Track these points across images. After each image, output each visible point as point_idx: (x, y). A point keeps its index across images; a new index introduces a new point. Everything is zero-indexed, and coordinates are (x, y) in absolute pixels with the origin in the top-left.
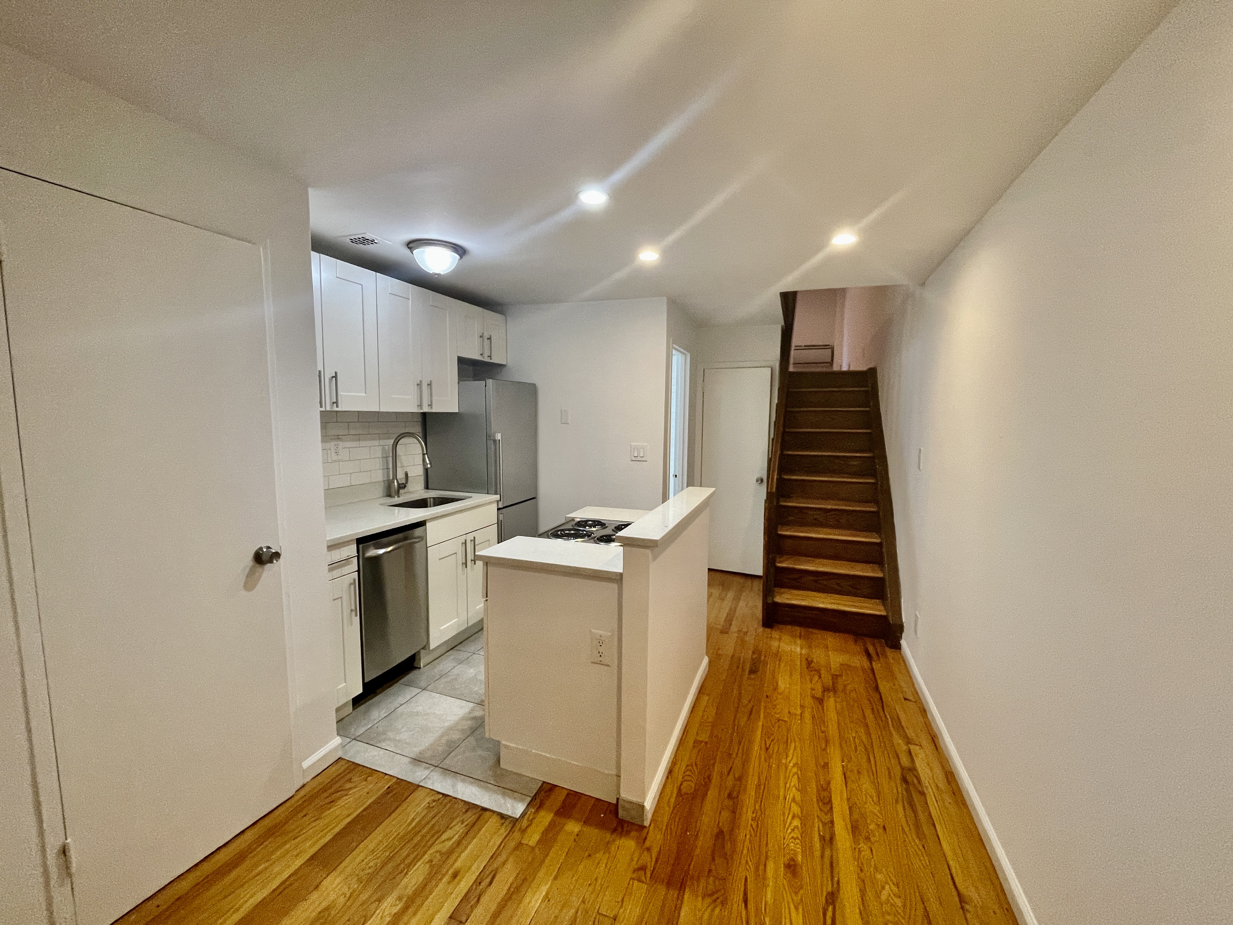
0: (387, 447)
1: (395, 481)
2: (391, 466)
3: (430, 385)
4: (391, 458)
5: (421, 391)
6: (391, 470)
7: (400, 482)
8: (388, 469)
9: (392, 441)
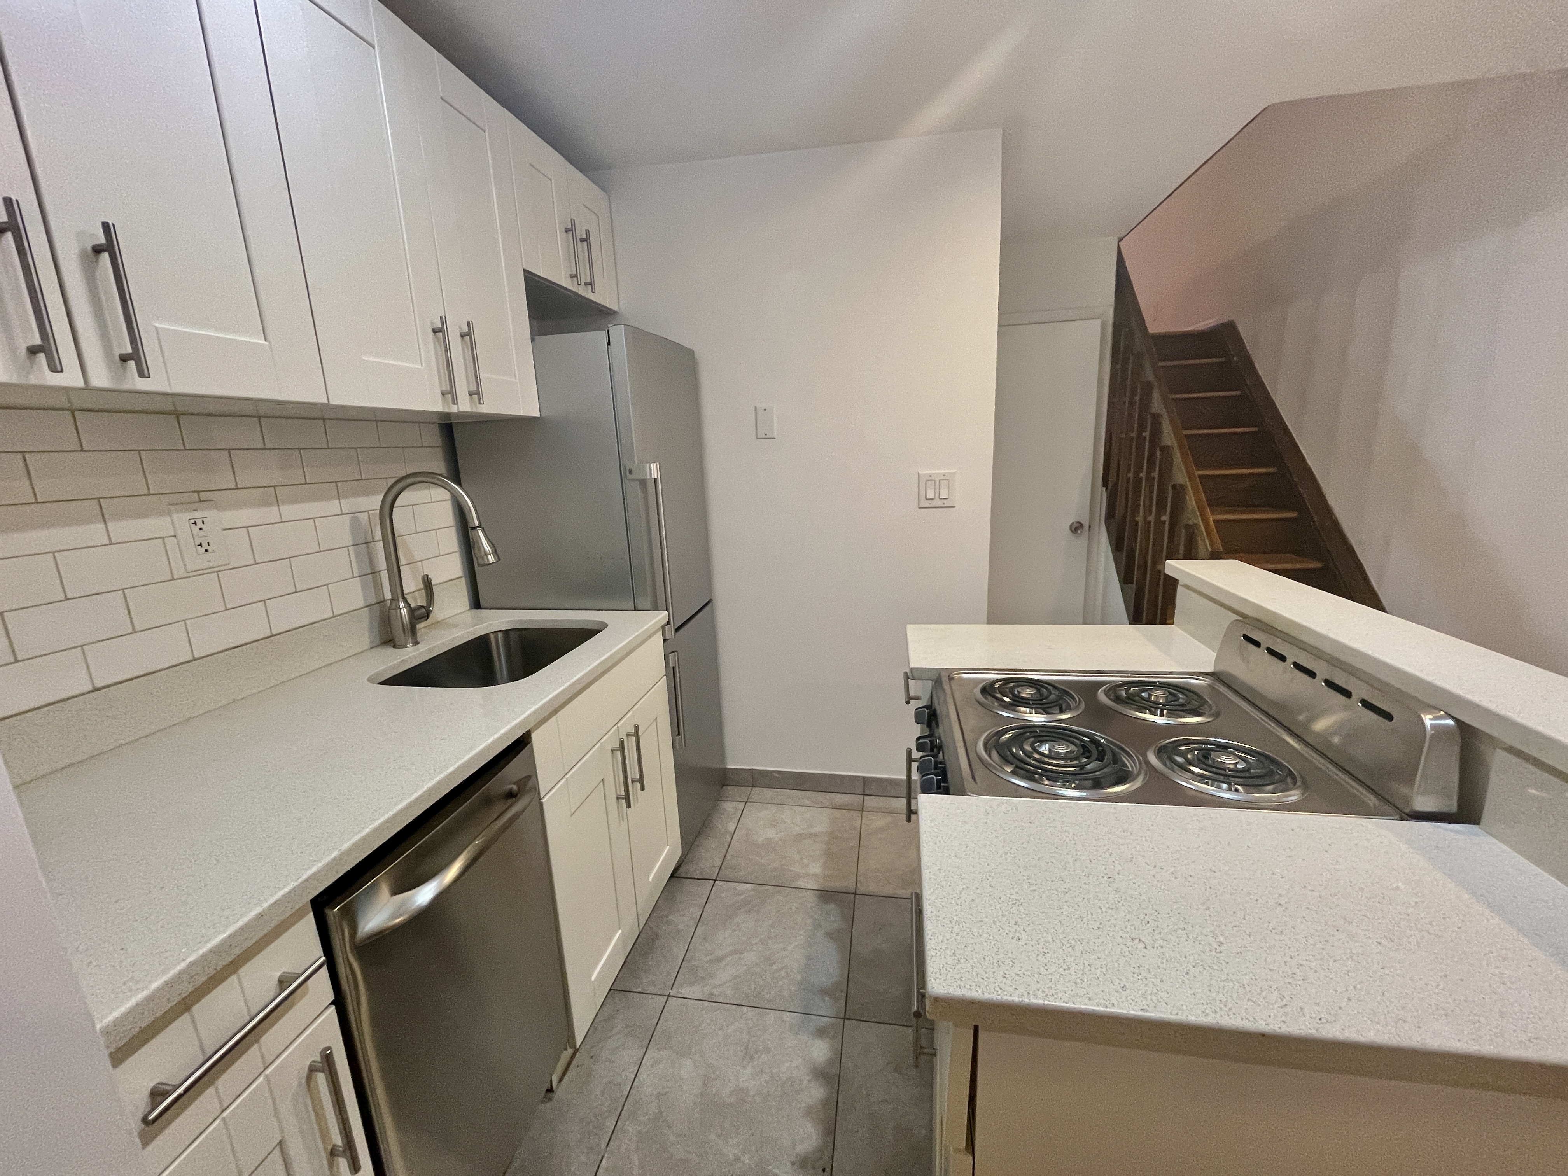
0: (364, 517)
1: (402, 605)
2: (382, 564)
3: (469, 334)
4: (380, 545)
5: (447, 349)
6: (384, 575)
7: (413, 605)
8: (375, 573)
9: (375, 502)
